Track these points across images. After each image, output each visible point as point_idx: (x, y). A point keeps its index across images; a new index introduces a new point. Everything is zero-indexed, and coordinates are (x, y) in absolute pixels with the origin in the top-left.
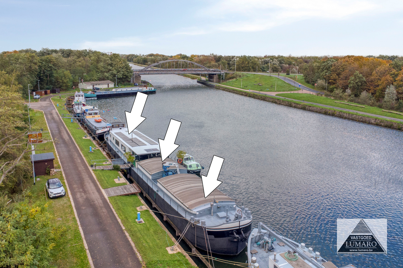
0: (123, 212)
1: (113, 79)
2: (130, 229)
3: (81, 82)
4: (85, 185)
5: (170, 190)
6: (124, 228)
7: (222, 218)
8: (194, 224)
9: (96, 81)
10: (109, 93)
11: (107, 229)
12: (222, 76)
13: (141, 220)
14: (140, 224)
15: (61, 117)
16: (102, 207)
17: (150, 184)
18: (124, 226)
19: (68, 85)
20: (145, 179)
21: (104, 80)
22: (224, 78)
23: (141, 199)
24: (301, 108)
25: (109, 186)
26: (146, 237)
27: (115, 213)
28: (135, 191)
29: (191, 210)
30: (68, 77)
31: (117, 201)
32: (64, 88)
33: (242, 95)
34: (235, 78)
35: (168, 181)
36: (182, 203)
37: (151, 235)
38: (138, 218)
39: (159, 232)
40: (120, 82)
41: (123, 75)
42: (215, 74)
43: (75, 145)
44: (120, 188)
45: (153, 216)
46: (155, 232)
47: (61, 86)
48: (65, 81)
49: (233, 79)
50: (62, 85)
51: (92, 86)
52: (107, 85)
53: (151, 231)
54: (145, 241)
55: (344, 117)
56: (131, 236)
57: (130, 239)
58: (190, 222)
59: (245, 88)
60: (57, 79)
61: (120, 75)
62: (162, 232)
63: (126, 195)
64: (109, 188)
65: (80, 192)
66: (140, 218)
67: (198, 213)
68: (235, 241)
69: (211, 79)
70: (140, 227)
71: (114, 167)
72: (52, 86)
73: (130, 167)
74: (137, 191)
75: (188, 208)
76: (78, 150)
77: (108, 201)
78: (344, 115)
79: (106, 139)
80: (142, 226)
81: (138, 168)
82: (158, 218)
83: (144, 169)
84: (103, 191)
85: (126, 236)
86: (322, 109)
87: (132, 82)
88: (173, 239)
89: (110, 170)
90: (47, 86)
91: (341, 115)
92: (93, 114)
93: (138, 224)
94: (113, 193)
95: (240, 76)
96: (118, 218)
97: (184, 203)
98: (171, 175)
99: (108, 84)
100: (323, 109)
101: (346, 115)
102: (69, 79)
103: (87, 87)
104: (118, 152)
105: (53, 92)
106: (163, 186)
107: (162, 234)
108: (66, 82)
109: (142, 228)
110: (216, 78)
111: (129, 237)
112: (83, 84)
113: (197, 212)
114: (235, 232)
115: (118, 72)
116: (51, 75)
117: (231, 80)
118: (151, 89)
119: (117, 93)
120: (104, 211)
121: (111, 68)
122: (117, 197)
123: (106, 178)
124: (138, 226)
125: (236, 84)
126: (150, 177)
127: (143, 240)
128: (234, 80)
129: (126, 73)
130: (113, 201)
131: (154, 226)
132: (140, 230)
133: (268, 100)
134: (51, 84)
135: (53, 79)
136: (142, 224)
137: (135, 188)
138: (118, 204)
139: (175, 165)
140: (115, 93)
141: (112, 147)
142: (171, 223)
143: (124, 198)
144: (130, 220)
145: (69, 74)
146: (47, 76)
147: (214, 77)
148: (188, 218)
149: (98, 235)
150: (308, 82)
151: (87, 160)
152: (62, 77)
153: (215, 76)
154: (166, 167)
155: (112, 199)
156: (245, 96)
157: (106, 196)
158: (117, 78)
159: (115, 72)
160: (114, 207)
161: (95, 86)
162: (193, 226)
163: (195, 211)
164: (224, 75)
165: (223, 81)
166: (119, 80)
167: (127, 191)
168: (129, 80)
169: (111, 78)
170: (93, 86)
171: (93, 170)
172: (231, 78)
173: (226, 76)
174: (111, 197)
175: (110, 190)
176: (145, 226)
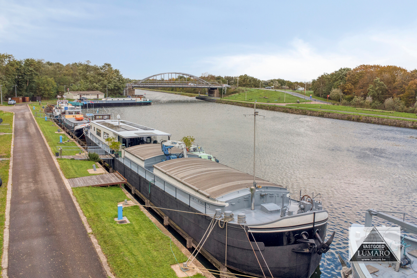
0: (92, 206)
1: (103, 90)
2: (101, 232)
3: (67, 91)
4: (39, 175)
5: (175, 175)
6: (89, 231)
7: (272, 212)
8: (223, 222)
9: (84, 91)
10: (98, 103)
11: (58, 232)
12: (223, 91)
13: (125, 219)
14: (122, 226)
15: (33, 117)
16: (59, 200)
17: (142, 174)
18: (90, 227)
19: (51, 93)
20: (134, 169)
21: (92, 90)
22: (225, 93)
23: (128, 192)
24: (318, 115)
25: (78, 176)
26: (131, 246)
27: (78, 208)
28: (118, 181)
29: (215, 200)
30: (52, 84)
31: (86, 193)
32: (46, 96)
33: (248, 106)
34: (237, 93)
35: (170, 166)
36: (197, 191)
37: (141, 243)
38: (119, 216)
39: (156, 238)
40: (111, 93)
41: (115, 86)
42: (216, 89)
43: (42, 136)
44: (94, 178)
45: (146, 215)
46: (150, 238)
47: (43, 94)
48: (48, 88)
49: (235, 93)
50: (44, 92)
51: (79, 95)
52: (96, 96)
53: (143, 236)
54: (129, 252)
55: (372, 122)
56: (102, 243)
57: (98, 250)
58: (215, 220)
59: (250, 100)
60: (38, 85)
61: (111, 86)
62: (162, 239)
63: (103, 187)
64: (76, 177)
65: (28, 182)
66: (123, 216)
67: (227, 205)
68: (305, 251)
69: (211, 95)
70: (122, 229)
71: (89, 155)
72: (32, 94)
73: (114, 158)
74: (120, 181)
75: (208, 197)
76: (44, 141)
77: (71, 193)
78: (372, 120)
79: (86, 132)
80: (125, 228)
81: (125, 158)
82: (154, 218)
83: (133, 155)
84: (66, 182)
85: (91, 244)
86: (344, 115)
87: (125, 95)
88: (184, 250)
89: (85, 160)
90: (26, 93)
91: (368, 120)
92: (74, 113)
93: (118, 225)
94: (82, 183)
95: (243, 91)
96: (81, 215)
97: (200, 191)
98: (175, 158)
99: (98, 95)
100: (346, 115)
101: (374, 120)
102: (53, 86)
103: (74, 97)
104: (99, 144)
105: (33, 99)
106: (163, 172)
107: (162, 241)
108: (49, 90)
109: (126, 230)
110: (217, 93)
111: (98, 245)
112: (68, 93)
113: (226, 202)
114: (305, 234)
115: (109, 83)
116: (31, 81)
117: (233, 95)
118: (146, 100)
119: (107, 102)
120: (59, 206)
121: (101, 78)
122: (87, 188)
123: (75, 167)
124: (118, 227)
125: (239, 98)
126: (143, 164)
127: (125, 251)
128: (237, 94)
129: (118, 84)
130: (79, 192)
131: (147, 228)
132: (120, 234)
133: (277, 110)
134: (31, 91)
135: (34, 85)
136: (125, 225)
137: (118, 178)
138: (86, 197)
139: (181, 145)
140: (105, 102)
141: (92, 140)
142: (177, 227)
143: (100, 190)
144: (104, 219)
145: (53, 81)
146: (27, 81)
147: (214, 92)
148: (210, 213)
149: (38, 243)
150: (318, 95)
151: (52, 149)
152: (44, 84)
153: (215, 90)
154: (167, 147)
155: (77, 191)
156: (251, 107)
157: (69, 187)
158: (108, 90)
159: (106, 82)
160: (79, 200)
161: (82, 96)
162: (221, 225)
163: (222, 200)
164: (226, 89)
165: (225, 95)
166: (110, 92)
167: (104, 181)
168: (122, 92)
169: (101, 88)
170: (81, 96)
171: (57, 159)
172: (233, 93)
173: (227, 90)
174: (76, 188)
175: (77, 181)
176: (131, 228)
